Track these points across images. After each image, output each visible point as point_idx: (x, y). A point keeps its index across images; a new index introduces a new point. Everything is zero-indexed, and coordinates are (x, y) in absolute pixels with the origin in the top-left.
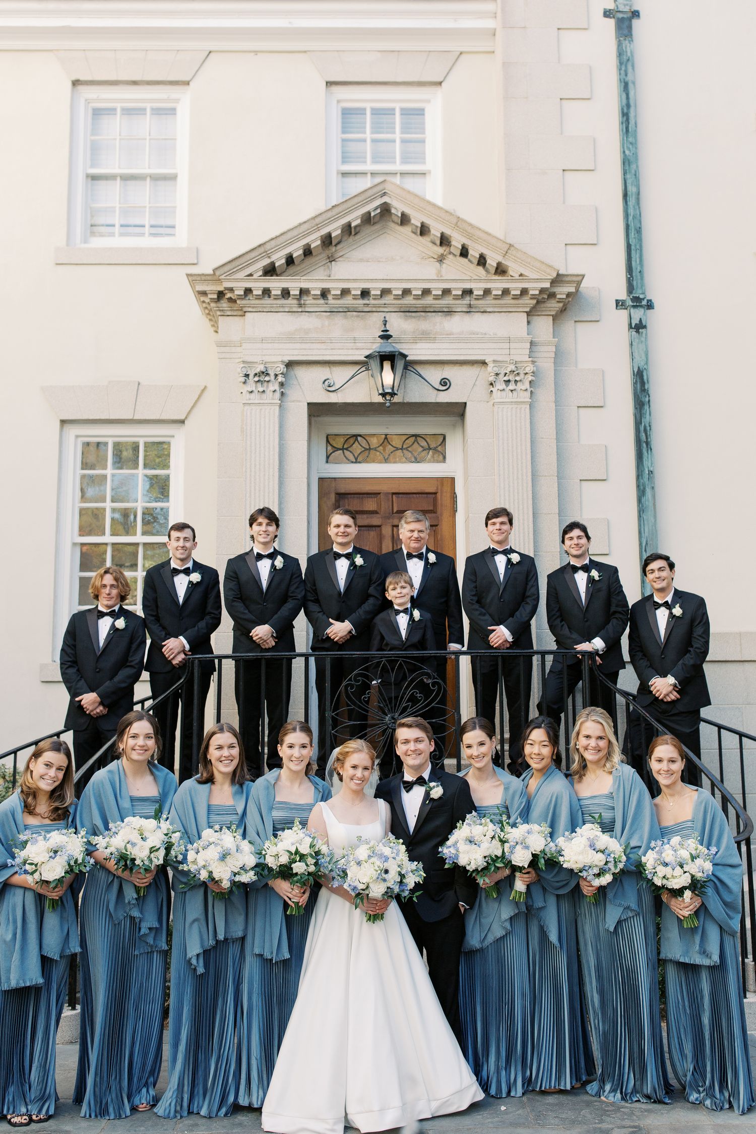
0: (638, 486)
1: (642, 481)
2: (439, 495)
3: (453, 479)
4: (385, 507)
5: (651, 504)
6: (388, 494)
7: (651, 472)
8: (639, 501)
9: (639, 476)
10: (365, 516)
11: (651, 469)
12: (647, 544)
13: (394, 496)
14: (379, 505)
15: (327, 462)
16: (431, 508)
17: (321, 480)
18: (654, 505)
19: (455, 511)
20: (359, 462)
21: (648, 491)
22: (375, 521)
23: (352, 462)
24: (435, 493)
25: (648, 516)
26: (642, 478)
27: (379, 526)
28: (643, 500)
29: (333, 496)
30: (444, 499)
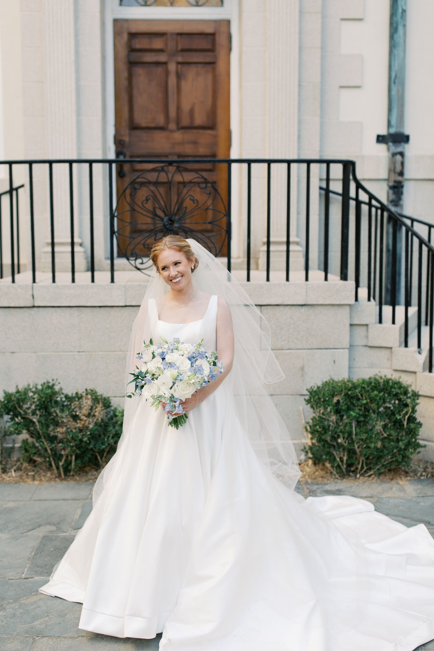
0: (391, 24)
1: (395, 19)
2: (217, 37)
3: (228, 22)
4: (171, 45)
5: (402, 41)
6: (172, 34)
7: (404, 11)
8: (392, 37)
9: (393, 15)
10: (153, 54)
11: (404, 8)
12: (396, 77)
13: (179, 37)
14: (166, 44)
15: (121, 5)
16: (209, 47)
17: (116, 21)
18: (405, 42)
19: (230, 49)
20: (149, 6)
21: (400, 29)
22: (162, 58)
23: (142, 5)
24: (213, 35)
25: (398, 52)
26: (396, 17)
27: (165, 63)
28: (396, 36)
29: (125, 37)
30: (221, 40)
